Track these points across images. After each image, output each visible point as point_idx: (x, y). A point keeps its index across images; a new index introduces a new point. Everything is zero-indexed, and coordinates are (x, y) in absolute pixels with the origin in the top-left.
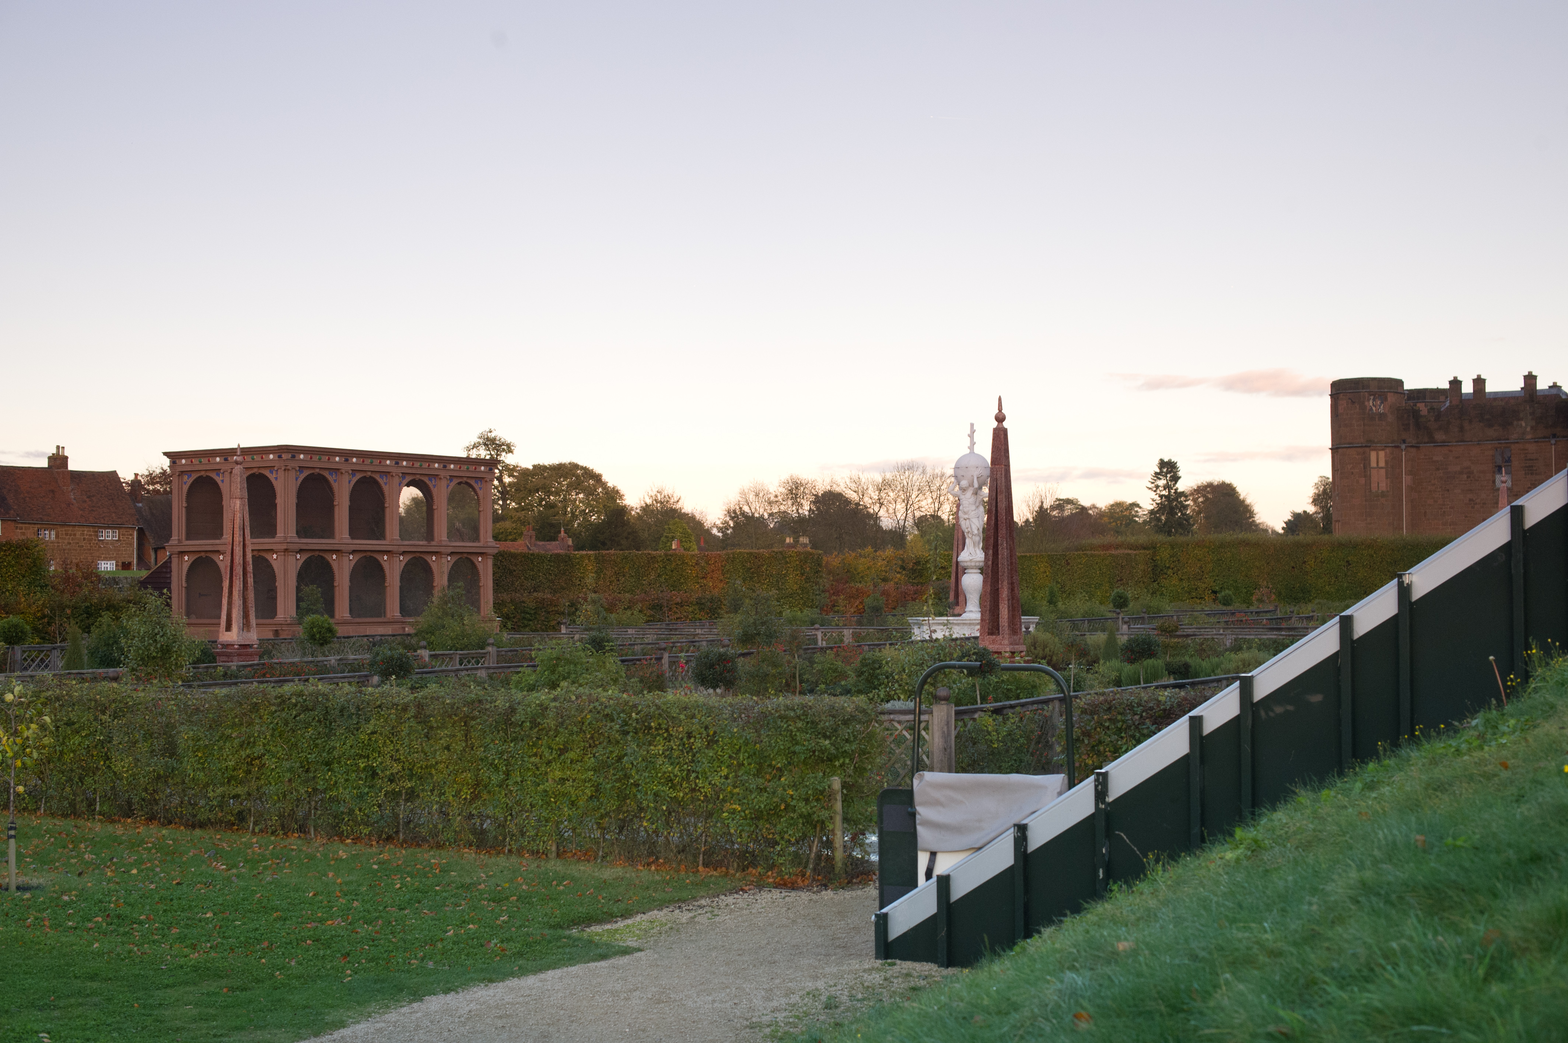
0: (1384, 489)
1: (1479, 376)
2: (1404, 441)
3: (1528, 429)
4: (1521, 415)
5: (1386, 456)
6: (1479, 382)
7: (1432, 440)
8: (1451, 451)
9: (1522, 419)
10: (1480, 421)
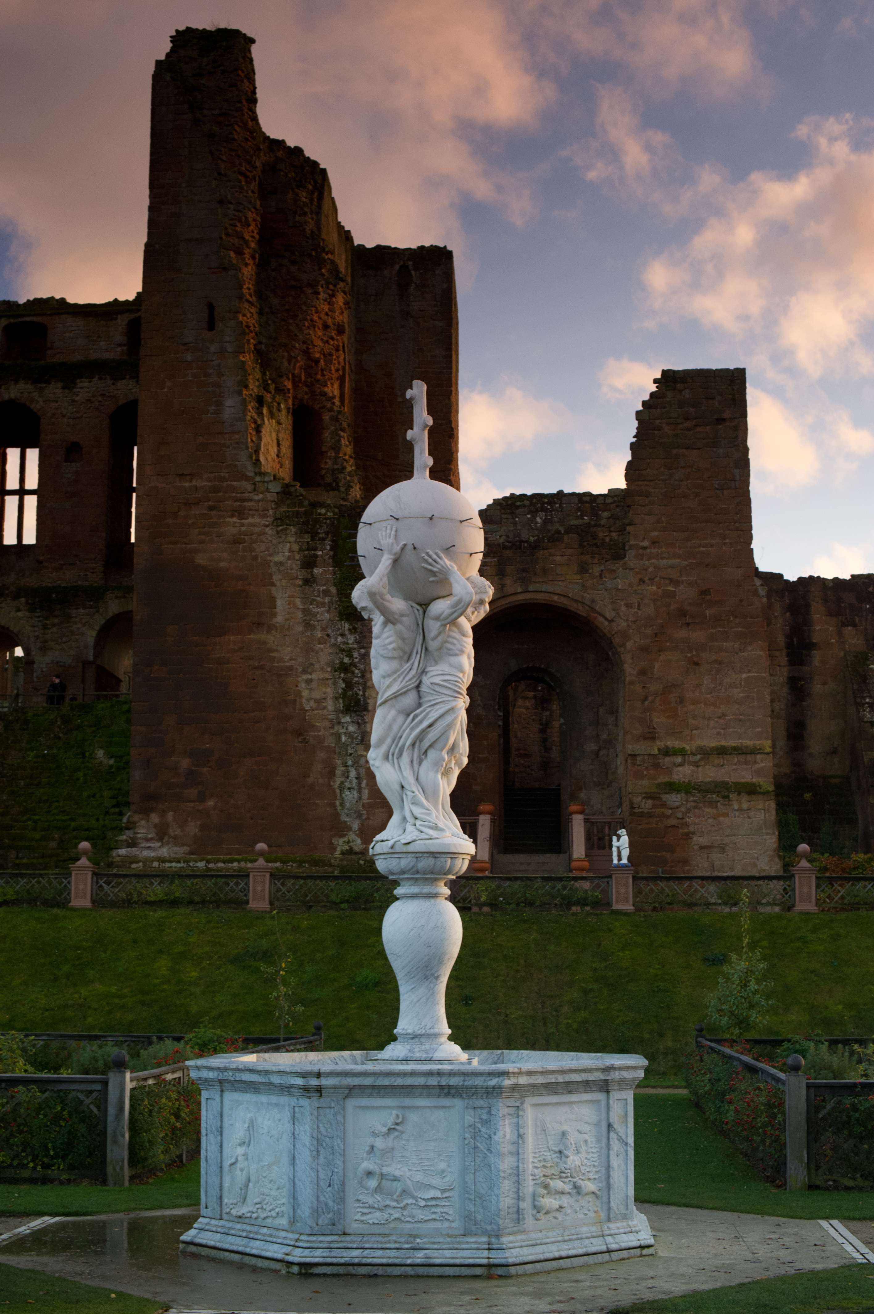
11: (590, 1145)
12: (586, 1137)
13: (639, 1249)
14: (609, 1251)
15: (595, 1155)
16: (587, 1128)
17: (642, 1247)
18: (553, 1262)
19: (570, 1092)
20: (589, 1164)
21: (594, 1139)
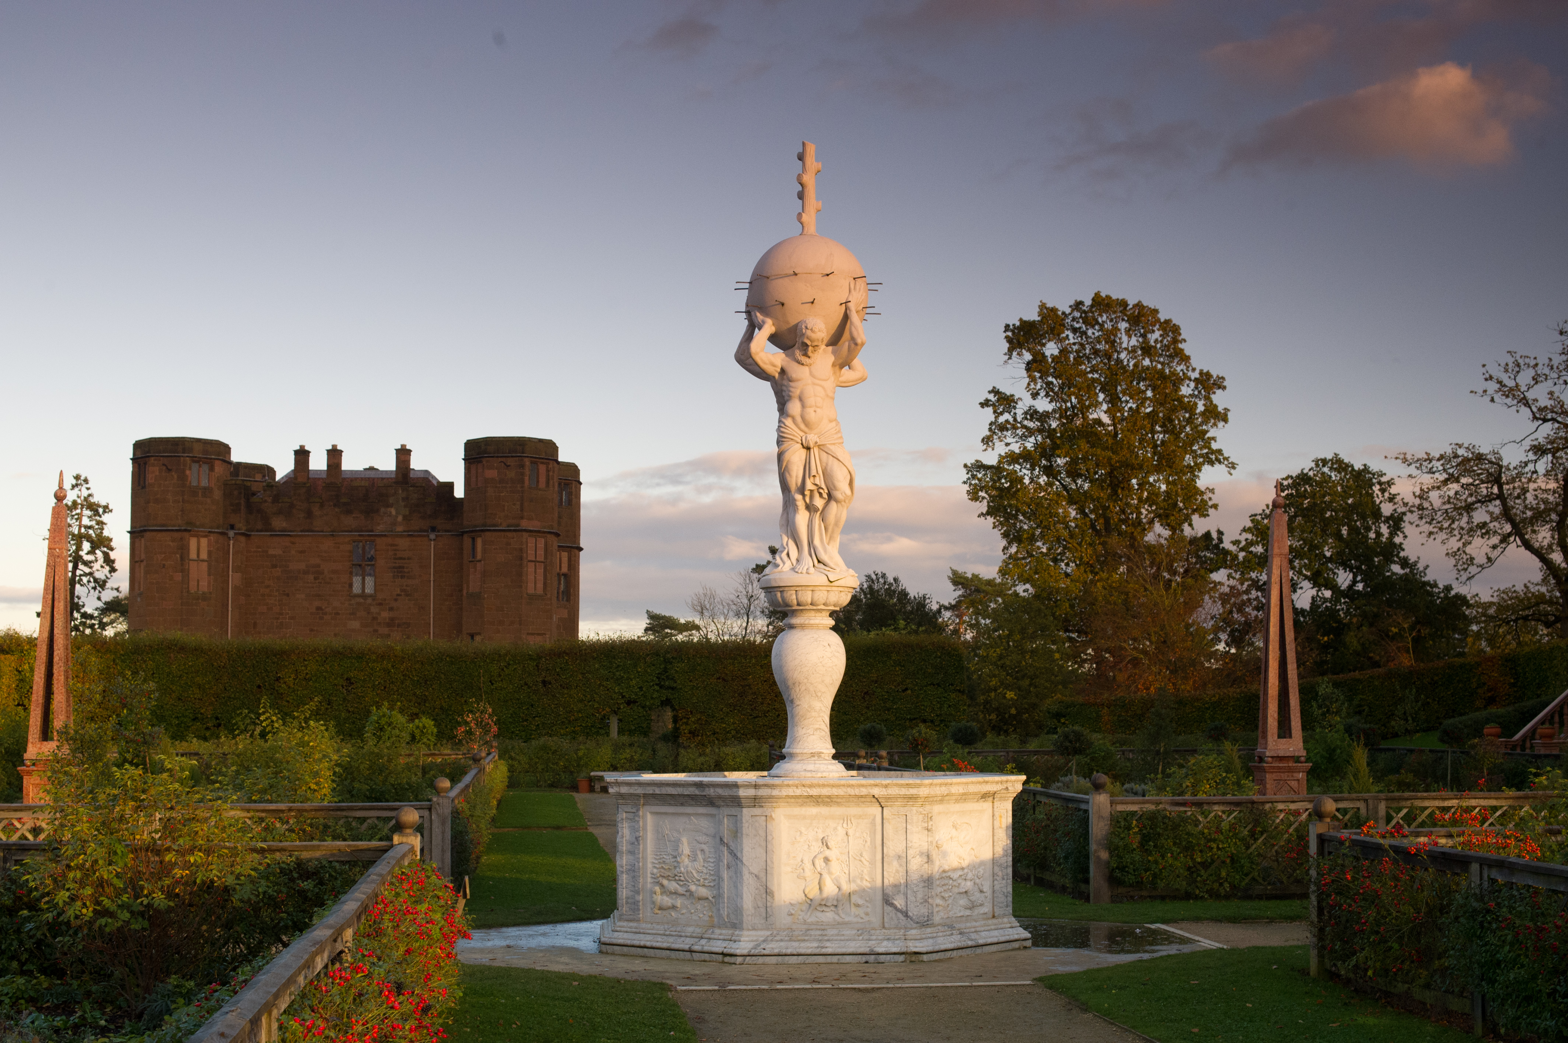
0: (206, 590)
1: (334, 447)
2: (232, 527)
3: (400, 518)
4: (391, 500)
5: (209, 545)
6: (334, 454)
7: (267, 527)
8: (293, 543)
9: (391, 506)
10: (335, 505)
11: (707, 853)
12: (703, 846)
13: (721, 956)
14: (691, 951)
15: (712, 865)
16: (703, 838)
17: (724, 955)
18: (639, 949)
19: (682, 804)
20: (705, 871)
21: (713, 850)
